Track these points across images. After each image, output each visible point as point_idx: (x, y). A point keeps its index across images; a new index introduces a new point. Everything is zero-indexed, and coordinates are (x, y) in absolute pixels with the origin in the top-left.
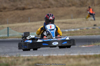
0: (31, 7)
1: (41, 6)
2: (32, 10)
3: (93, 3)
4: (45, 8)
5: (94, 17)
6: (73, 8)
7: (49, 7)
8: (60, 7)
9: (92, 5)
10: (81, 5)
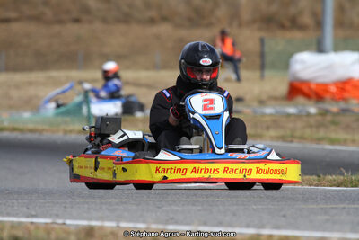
0: (12, 15)
1: (49, 13)
2: (15, 27)
3: (235, 16)
4: (61, 22)
5: (236, 71)
6: (164, 29)
7: (77, 21)
8: (118, 21)
9: (230, 25)
10: (190, 20)
